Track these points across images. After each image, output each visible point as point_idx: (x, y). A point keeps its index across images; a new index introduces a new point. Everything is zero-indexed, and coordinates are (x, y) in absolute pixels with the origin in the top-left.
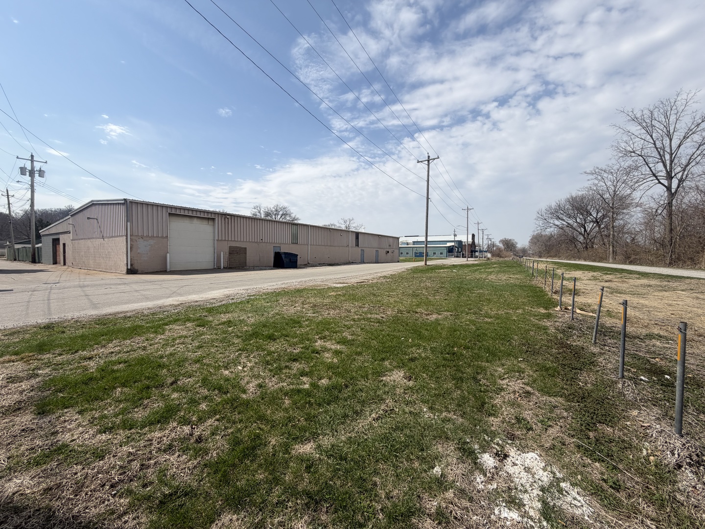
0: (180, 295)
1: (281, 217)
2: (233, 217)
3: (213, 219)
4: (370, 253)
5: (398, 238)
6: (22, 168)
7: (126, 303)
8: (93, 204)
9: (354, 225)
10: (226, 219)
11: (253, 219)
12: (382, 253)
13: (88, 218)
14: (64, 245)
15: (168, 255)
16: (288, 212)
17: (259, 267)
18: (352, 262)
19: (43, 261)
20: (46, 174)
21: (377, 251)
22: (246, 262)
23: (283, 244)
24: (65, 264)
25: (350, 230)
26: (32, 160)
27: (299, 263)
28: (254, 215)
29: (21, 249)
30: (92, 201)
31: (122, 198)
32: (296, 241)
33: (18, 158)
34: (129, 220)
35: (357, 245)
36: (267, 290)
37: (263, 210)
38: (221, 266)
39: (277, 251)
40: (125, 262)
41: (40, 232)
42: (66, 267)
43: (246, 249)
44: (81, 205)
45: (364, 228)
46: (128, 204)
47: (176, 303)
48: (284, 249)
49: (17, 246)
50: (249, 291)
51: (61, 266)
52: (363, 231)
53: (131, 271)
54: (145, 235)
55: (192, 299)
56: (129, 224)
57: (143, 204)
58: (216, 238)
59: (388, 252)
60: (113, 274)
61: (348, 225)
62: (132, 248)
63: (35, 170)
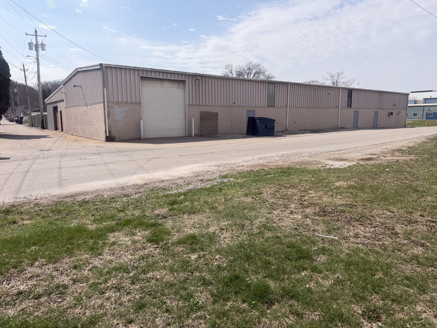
0: (146, 171)
1: (254, 76)
2: (203, 78)
3: (184, 82)
4: (366, 115)
5: (407, 95)
6: (30, 43)
7: (91, 180)
8: (77, 72)
9: (344, 80)
10: (197, 81)
11: (224, 79)
12: (383, 115)
13: (75, 86)
14: (61, 112)
15: (142, 122)
16: (262, 70)
17: (231, 134)
18: (342, 128)
19: (48, 127)
20: (46, 48)
21: (376, 113)
22: (217, 130)
23: (258, 107)
24: (62, 131)
25: (339, 86)
26: (36, 36)
27: (275, 130)
28: (225, 75)
29: (36, 117)
30: (77, 69)
31: (98, 63)
32: (273, 103)
33: (26, 34)
34: (105, 86)
35: (350, 105)
36: (241, 168)
37: (235, 69)
38: (192, 134)
39: (251, 116)
40: (104, 129)
41: (45, 101)
42: (62, 133)
43: (217, 114)
44: (70, 73)
45: (358, 84)
46: (103, 69)
47: (140, 182)
48: (259, 114)
49: (34, 114)
50: (221, 168)
51: (60, 132)
52: (357, 87)
53: (110, 139)
54: (120, 101)
55: (158, 177)
56: (105, 90)
57: (117, 68)
58: (187, 103)
59: (392, 114)
60: (94, 141)
61: (335, 81)
62: (109, 115)
63: (39, 44)
